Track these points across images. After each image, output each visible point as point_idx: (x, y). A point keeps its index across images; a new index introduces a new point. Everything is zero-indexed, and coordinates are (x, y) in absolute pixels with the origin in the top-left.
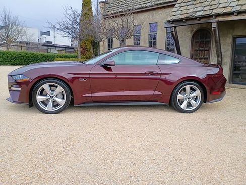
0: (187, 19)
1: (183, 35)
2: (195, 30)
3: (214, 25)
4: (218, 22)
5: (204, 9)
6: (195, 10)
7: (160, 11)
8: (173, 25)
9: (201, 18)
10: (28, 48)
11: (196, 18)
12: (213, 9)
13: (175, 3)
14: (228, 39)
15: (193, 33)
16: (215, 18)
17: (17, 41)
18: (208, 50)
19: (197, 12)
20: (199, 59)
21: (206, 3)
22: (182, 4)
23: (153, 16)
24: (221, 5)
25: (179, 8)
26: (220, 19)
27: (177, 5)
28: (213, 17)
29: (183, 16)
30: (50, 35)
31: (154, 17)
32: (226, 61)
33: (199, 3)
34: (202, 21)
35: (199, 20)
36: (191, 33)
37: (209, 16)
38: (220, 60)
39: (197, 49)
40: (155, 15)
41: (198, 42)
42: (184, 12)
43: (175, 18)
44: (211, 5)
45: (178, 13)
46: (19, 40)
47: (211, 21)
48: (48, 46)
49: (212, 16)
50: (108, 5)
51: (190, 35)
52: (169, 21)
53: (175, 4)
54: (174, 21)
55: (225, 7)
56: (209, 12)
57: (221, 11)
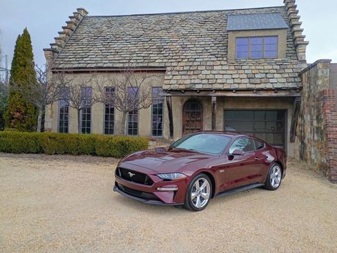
0: (186, 90)
3: (214, 99)
4: (218, 97)
5: (203, 83)
6: (193, 81)
8: (169, 95)
9: (201, 91)
11: (196, 91)
12: (212, 84)
13: (165, 69)
15: (183, 103)
16: (215, 92)
18: (201, 121)
19: (195, 84)
22: (174, 73)
24: (219, 81)
26: (220, 94)
27: (167, 73)
29: (182, 87)
34: (202, 94)
35: (198, 93)
37: (210, 90)
39: (189, 119)
41: (189, 113)
42: (180, 82)
43: (172, 87)
44: (208, 79)
45: (173, 82)
47: (211, 95)
49: (212, 91)
51: (180, 104)
52: (166, 91)
53: (165, 71)
54: (171, 91)
55: (223, 84)
56: (209, 87)
57: (221, 87)
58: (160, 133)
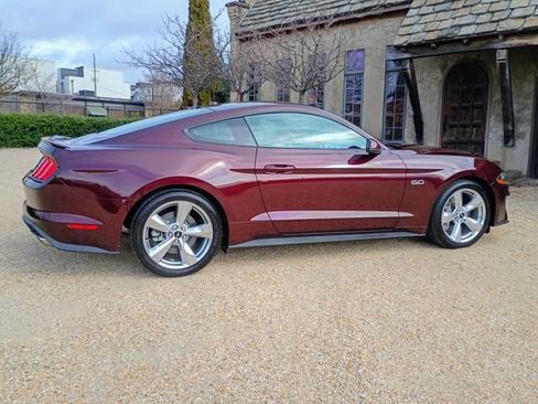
0: (440, 42)
1: (424, 76)
2: (451, 64)
3: (502, 55)
4: (511, 50)
5: (478, 21)
6: (457, 22)
7: (370, 25)
8: (407, 56)
9: (471, 39)
10: (42, 107)
11: (460, 41)
12: (498, 21)
13: (407, 6)
14: (526, 84)
15: (446, 71)
16: (504, 40)
17: (16, 90)
18: (483, 109)
19: (461, 26)
20: (462, 126)
21: (480, 8)
22: (424, 10)
23: (353, 34)
24: (516, 13)
25: (417, 18)
26: (515, 42)
27: (411, 12)
28: (500, 37)
29: (432, 36)
30: (82, 76)
31: (356, 38)
32: (521, 129)
33: (464, 7)
34: (475, 46)
35: (467, 44)
36: (443, 70)
37: (492, 36)
38: (510, 128)
39: (457, 105)
40: (358, 32)
41: (457, 91)
42: (430, 27)
43: (412, 39)
44: (493, 12)
45: (416, 28)
46: (20, 88)
47: (494, 46)
48: (86, 100)
49: (496, 36)
50: (245, 10)
51: (439, 75)
52: (398, 48)
53: (407, 10)
54: (409, 47)
55: (525, 17)
56: (491, 28)
57: (517, 25)
58: (399, 135)
